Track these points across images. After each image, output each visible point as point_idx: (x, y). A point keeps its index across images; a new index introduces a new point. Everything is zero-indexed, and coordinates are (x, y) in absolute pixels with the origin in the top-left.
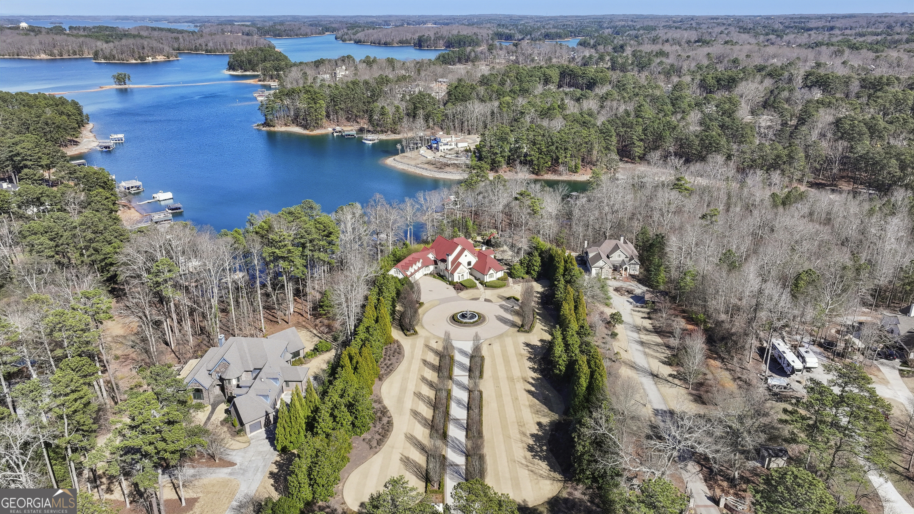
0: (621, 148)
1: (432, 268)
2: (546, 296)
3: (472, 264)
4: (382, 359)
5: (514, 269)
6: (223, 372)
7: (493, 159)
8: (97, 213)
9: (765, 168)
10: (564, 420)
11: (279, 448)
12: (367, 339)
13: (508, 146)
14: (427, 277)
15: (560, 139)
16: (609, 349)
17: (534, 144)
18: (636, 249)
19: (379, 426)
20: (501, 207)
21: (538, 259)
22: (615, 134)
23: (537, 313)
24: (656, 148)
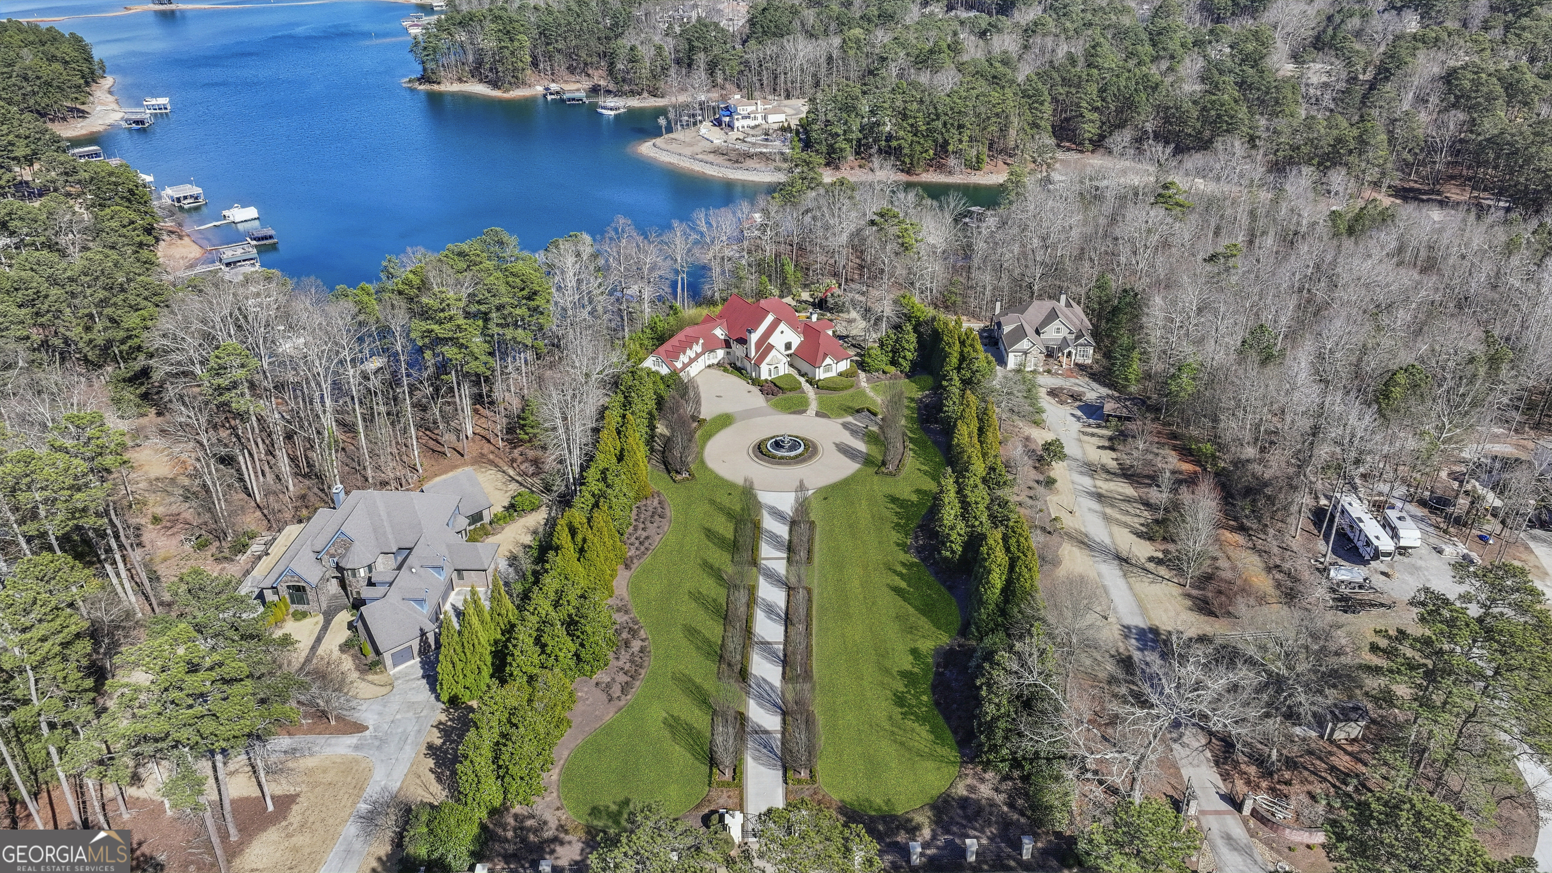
0: (1059, 123)
1: (720, 353)
2: (927, 406)
3: (794, 347)
4: (631, 528)
5: (870, 356)
6: (342, 556)
7: (831, 146)
8: (110, 252)
9: (1315, 162)
10: (959, 646)
11: (445, 697)
12: (603, 495)
13: (858, 120)
14: (712, 371)
15: (952, 109)
16: (1041, 511)
17: (905, 117)
18: (1087, 315)
19: (625, 656)
20: (844, 238)
21: (913, 337)
22: (1049, 99)
23: (910, 438)
24: (1121, 125)
